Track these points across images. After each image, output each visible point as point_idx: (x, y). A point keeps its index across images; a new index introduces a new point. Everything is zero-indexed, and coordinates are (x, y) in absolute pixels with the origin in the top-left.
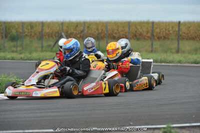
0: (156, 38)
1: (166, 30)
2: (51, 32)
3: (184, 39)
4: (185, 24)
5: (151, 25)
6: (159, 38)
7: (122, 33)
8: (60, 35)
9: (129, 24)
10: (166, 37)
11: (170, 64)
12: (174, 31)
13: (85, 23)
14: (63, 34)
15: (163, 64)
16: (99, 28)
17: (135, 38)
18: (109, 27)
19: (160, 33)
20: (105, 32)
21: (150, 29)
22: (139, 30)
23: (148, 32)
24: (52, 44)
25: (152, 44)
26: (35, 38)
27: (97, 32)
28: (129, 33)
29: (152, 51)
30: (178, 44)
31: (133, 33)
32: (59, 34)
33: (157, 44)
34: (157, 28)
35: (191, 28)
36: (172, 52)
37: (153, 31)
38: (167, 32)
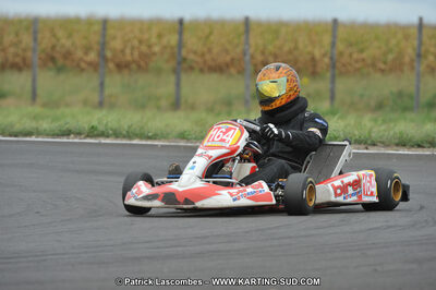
0: (111, 65)
1: (140, 42)
3: (191, 68)
4: (197, 25)
5: (97, 28)
6: (121, 67)
7: (12, 50)
9: (34, 25)
10: (142, 63)
11: (156, 143)
12: (165, 47)
15: (135, 142)
17: (51, 65)
19: (123, 51)
21: (95, 39)
22: (63, 41)
23: (87, 50)
25: (102, 85)
28: (34, 50)
29: (101, 105)
30: (178, 85)
33: (115, 84)
35: (212, 38)
36: (159, 108)
38: (144, 48)
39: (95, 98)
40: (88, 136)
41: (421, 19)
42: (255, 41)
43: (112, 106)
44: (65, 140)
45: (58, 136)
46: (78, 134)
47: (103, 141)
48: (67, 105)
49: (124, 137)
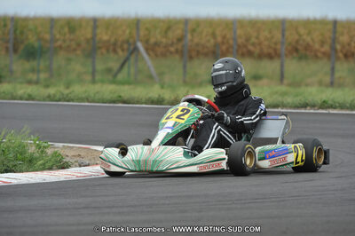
2: (113, 40)
8: (132, 47)
13: (186, 21)
14: (140, 45)
16: (218, 33)
18: (239, 32)
20: (231, 42)
24: (115, 66)
26: (78, 52)
27: (212, 41)
31: (290, 44)
32: (130, 45)
34: (342, 34)
37: (334, 40)
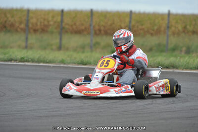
39: (24, 44)
40: (20, 61)
41: (169, 11)
42: (96, 20)
43: (31, 48)
44: (9, 63)
45: (6, 61)
46: (16, 61)
47: (27, 64)
48: (11, 47)
49: (36, 62)
